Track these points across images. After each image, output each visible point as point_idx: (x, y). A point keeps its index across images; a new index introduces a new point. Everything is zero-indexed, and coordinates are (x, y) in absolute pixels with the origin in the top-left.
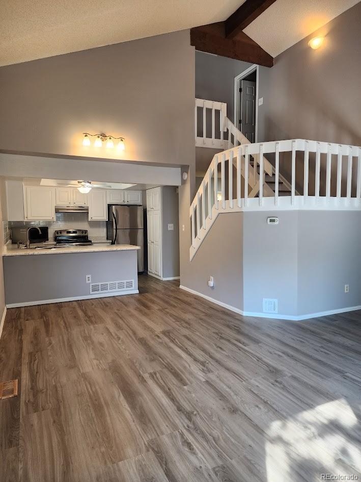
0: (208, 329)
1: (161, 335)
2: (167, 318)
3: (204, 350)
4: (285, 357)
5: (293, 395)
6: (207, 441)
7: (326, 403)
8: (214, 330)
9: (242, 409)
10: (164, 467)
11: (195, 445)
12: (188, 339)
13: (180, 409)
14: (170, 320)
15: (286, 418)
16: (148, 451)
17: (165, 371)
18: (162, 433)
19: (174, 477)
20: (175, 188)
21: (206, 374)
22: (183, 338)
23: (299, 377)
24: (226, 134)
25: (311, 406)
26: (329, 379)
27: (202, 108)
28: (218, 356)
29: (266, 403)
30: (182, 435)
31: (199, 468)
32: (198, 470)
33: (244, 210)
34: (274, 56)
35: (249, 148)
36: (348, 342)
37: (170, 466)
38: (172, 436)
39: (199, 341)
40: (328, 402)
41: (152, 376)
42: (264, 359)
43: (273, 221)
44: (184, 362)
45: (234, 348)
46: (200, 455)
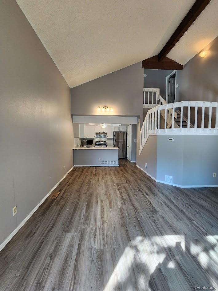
0: (136, 185)
1: (116, 185)
2: (122, 178)
3: (128, 195)
4: (164, 205)
5: (156, 225)
6: (103, 236)
7: (172, 234)
8: (138, 187)
9: (127, 226)
10: (80, 241)
11: (98, 236)
12: (125, 188)
13: (102, 218)
14: (123, 179)
15: (145, 236)
16: (79, 232)
17: (107, 200)
18: (89, 227)
19: (80, 247)
20: (136, 125)
21: (122, 205)
22: (123, 187)
23: (165, 216)
24: (159, 102)
25: (162, 234)
26: (181, 222)
27: (148, 92)
28: (132, 198)
29: (140, 225)
30: (96, 230)
31: (92, 247)
32: (91, 248)
33: (158, 134)
34: (183, 65)
35: (160, 107)
36: (205, 204)
37: (83, 242)
38: (92, 229)
39: (129, 190)
40: (173, 234)
41: (101, 201)
42: (153, 204)
43: (171, 140)
44: (117, 198)
45: (142, 196)
46: (96, 241)
